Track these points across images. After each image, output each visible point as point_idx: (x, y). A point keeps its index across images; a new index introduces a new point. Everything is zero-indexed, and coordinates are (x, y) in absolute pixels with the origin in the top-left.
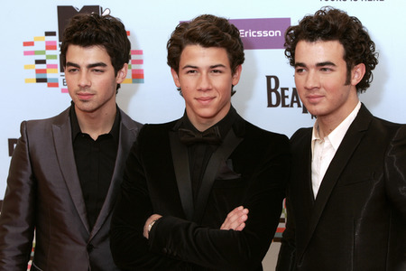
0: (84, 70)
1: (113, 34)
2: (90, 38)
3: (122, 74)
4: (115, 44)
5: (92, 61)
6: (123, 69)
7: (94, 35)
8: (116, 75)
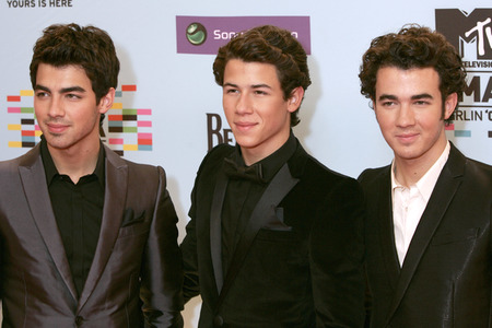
0: (56, 95)
1: (96, 51)
2: (64, 55)
3: (106, 102)
4: (97, 63)
5: (67, 85)
6: (109, 95)
7: (69, 52)
8: (98, 103)
